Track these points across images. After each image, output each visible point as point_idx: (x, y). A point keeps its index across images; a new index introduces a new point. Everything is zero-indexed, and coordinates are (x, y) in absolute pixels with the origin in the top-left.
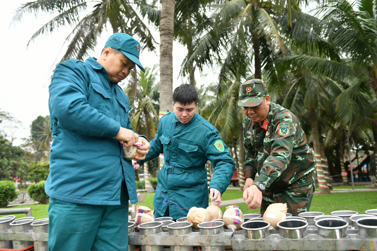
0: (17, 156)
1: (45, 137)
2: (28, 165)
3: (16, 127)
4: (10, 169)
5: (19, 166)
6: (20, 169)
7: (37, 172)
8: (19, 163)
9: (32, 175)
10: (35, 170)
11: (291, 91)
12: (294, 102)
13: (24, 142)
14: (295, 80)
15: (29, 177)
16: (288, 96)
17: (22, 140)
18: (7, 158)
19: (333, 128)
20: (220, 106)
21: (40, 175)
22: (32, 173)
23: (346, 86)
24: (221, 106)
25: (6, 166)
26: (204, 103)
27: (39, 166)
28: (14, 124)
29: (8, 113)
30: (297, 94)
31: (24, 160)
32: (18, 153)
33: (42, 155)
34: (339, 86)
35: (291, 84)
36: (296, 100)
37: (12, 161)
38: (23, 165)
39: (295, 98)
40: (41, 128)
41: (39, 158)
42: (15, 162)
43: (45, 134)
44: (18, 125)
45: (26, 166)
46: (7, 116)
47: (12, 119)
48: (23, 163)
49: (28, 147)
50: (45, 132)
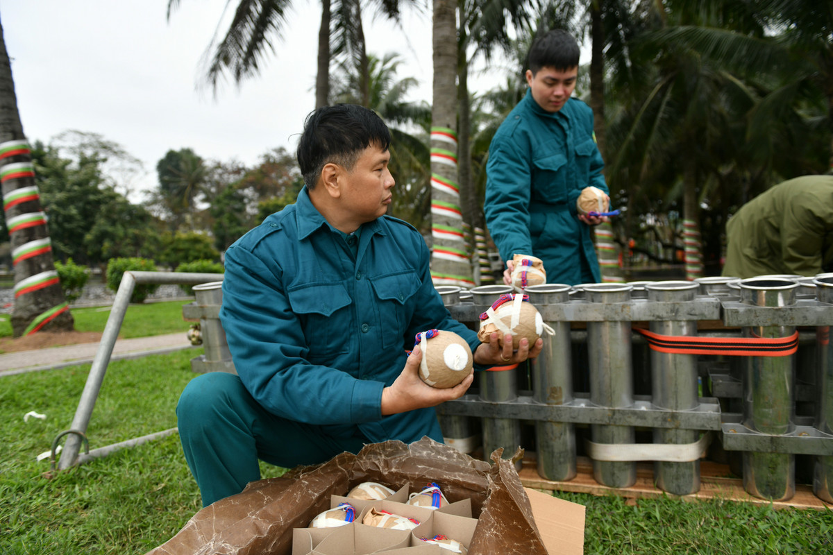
0: (139, 221)
1: (184, 188)
2: (160, 237)
3: (131, 170)
4: (129, 244)
5: (144, 239)
6: (146, 244)
7: (176, 250)
8: (143, 233)
9: (167, 255)
10: (171, 246)
11: (652, 101)
12: (658, 122)
13: (148, 198)
14: (658, 80)
15: (163, 257)
16: (646, 111)
17: (143, 194)
18: (123, 225)
21: (181, 254)
22: (167, 251)
23: (762, 93)
25: (122, 239)
26: (476, 126)
27: (179, 240)
28: (128, 165)
29: (117, 145)
30: (663, 107)
31: (152, 228)
32: (139, 216)
33: (181, 221)
34: (749, 90)
35: (653, 88)
36: (662, 119)
37: (132, 231)
38: (151, 237)
39: (660, 115)
40: (176, 172)
41: (174, 226)
42: (137, 232)
43: (183, 183)
44: (135, 166)
45: (156, 240)
46: (115, 149)
47: (124, 155)
48: (150, 233)
49: (156, 207)
50: (182, 179)
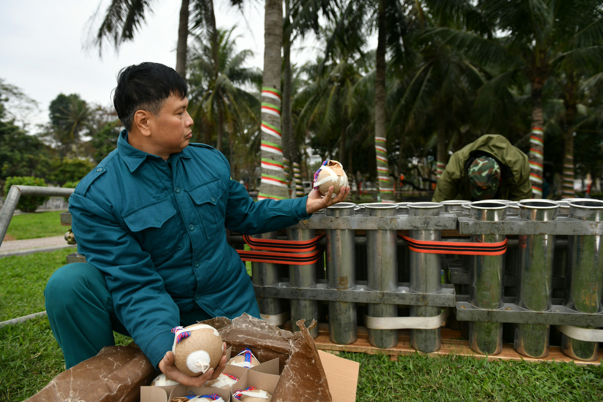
0: (33, 149)
1: (72, 124)
2: (51, 162)
3: (28, 108)
4: (24, 166)
5: (37, 162)
6: (39, 167)
7: (64, 172)
8: (36, 158)
9: (56, 176)
10: (60, 169)
11: (418, 78)
12: (421, 93)
13: (41, 131)
14: (422, 64)
15: (53, 177)
16: (414, 84)
17: (37, 128)
18: (20, 151)
19: (459, 132)
20: (318, 94)
21: (68, 175)
22: (57, 172)
23: (489, 77)
24: (320, 95)
25: (19, 162)
26: (296, 89)
27: (66, 164)
28: (26, 104)
29: (16, 88)
30: (425, 83)
31: (44, 154)
32: (33, 144)
33: (69, 150)
34: (480, 75)
35: (419, 69)
36: (424, 91)
37: (27, 156)
38: (43, 161)
39: (423, 88)
40: (66, 112)
41: (62, 153)
42: (31, 156)
43: (71, 120)
44: (31, 105)
45: (47, 163)
46: (15, 91)
47: (22, 96)
48: (43, 158)
49: (48, 138)
50: (70, 117)
